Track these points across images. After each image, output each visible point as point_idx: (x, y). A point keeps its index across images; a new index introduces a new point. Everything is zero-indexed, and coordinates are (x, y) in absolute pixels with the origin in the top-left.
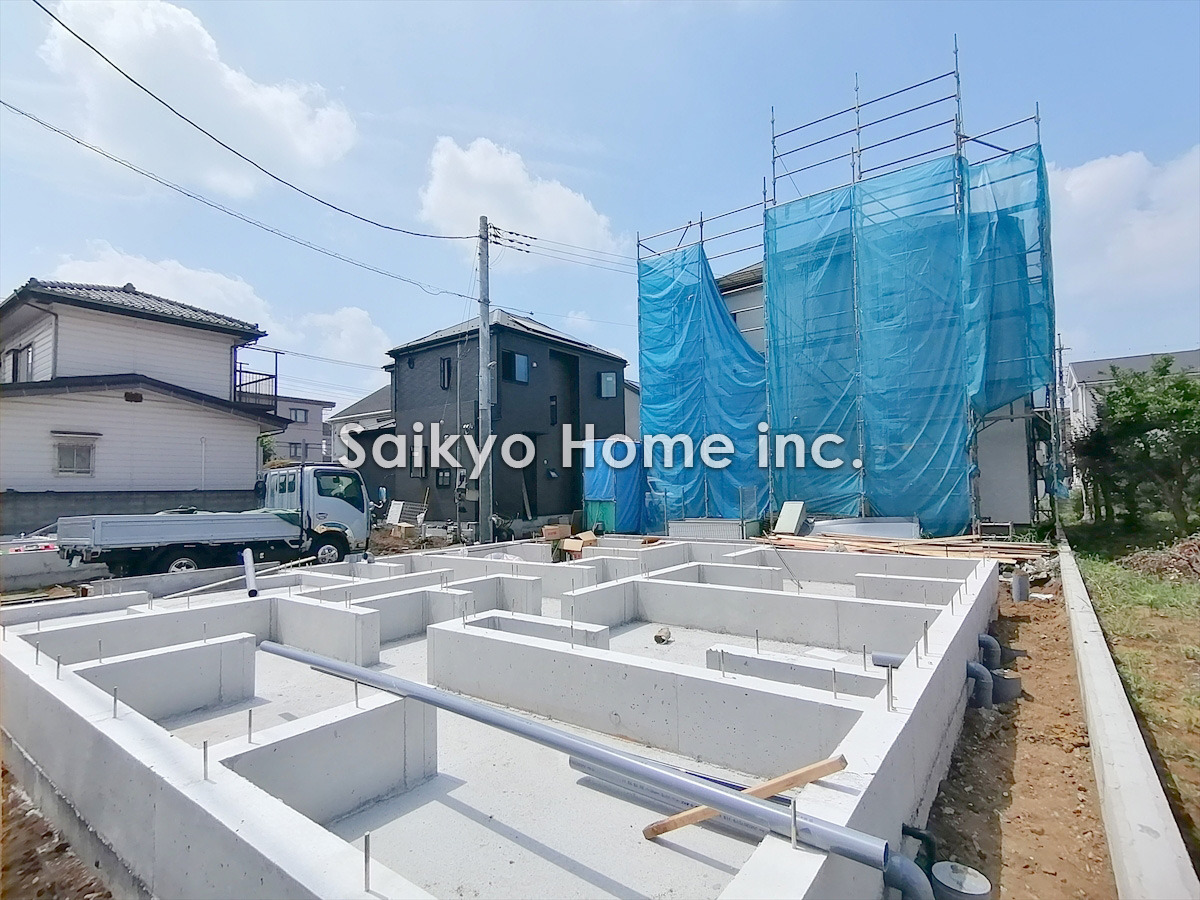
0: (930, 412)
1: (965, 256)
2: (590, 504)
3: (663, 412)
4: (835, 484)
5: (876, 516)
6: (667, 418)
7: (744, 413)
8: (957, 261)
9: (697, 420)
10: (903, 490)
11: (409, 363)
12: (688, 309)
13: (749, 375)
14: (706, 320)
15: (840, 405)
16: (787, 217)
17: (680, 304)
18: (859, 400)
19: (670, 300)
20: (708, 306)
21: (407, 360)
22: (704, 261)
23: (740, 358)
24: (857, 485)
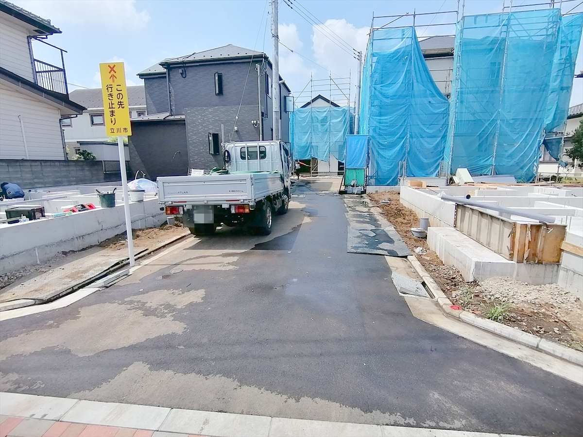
0: (529, 130)
1: (556, 61)
3: (385, 121)
4: (480, 160)
5: (497, 174)
6: (387, 125)
7: (431, 124)
9: (404, 127)
10: (511, 164)
11: (182, 74)
12: (404, 64)
13: (437, 105)
14: (416, 72)
15: (490, 124)
16: (475, 23)
17: (399, 61)
18: (499, 122)
19: (393, 57)
20: (416, 64)
21: (180, 71)
22: (416, 37)
23: (433, 96)
24: (492, 161)
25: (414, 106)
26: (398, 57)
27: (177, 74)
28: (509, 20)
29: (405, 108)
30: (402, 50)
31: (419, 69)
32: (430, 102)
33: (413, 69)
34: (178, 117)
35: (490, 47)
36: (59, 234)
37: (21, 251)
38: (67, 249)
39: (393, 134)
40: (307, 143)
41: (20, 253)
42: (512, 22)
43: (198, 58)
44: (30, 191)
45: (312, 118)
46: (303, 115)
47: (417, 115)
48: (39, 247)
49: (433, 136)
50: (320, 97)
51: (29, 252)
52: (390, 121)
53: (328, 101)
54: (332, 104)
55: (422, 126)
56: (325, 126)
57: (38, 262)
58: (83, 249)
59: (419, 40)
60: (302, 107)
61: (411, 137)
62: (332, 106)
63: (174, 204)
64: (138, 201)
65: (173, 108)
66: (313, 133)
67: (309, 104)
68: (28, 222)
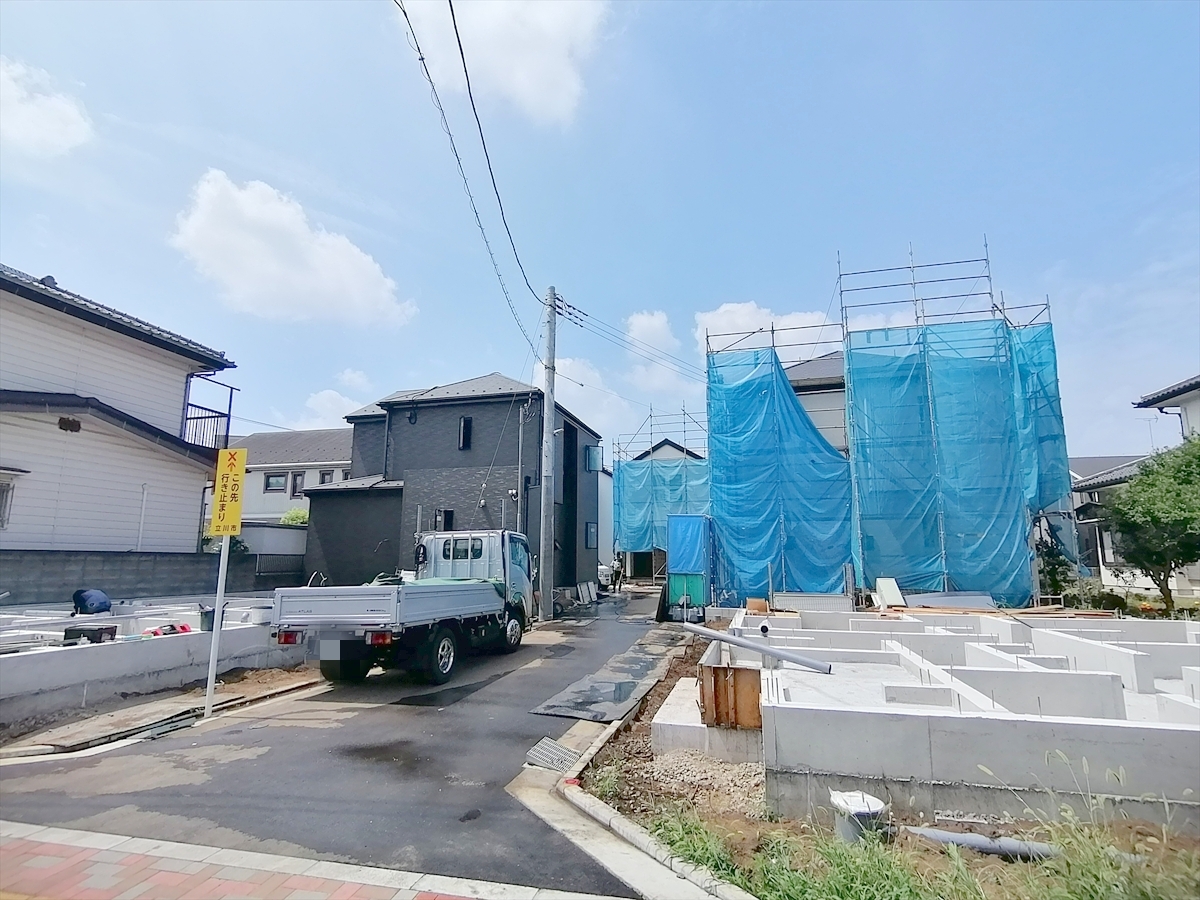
0: (998, 509)
1: (1017, 395)
2: (672, 577)
3: (739, 492)
4: (920, 563)
5: (956, 590)
6: (742, 498)
7: (821, 499)
8: (1011, 397)
9: (773, 503)
10: (978, 570)
11: (410, 418)
12: (762, 402)
13: (826, 466)
14: (782, 414)
15: (924, 497)
16: (869, 342)
17: (754, 397)
18: (940, 495)
19: (743, 392)
20: (783, 402)
21: (408, 414)
22: (777, 363)
23: (817, 450)
24: (940, 565)
25: (787, 467)
26: (750, 393)
27: (403, 420)
28: (924, 335)
29: (771, 471)
30: (757, 381)
31: (788, 409)
32: (813, 461)
33: (778, 410)
34: (393, 484)
35: (900, 374)
36: (126, 666)
37: (65, 685)
38: (130, 688)
39: (754, 513)
40: (645, 521)
41: (63, 688)
42: (930, 338)
43: (437, 395)
44: (123, 602)
45: (653, 477)
46: (637, 473)
47: (793, 482)
48: (91, 683)
49: (828, 519)
50: (666, 442)
51: (75, 688)
52: (747, 492)
53: (681, 449)
54: (689, 453)
55: (805, 502)
56: (678, 492)
57: (83, 705)
58: (155, 692)
59: (784, 366)
60: (636, 459)
61: (787, 518)
62: (688, 457)
63: (292, 628)
64: (261, 624)
65: (389, 469)
66: (655, 505)
67: (647, 454)
68: (89, 645)
